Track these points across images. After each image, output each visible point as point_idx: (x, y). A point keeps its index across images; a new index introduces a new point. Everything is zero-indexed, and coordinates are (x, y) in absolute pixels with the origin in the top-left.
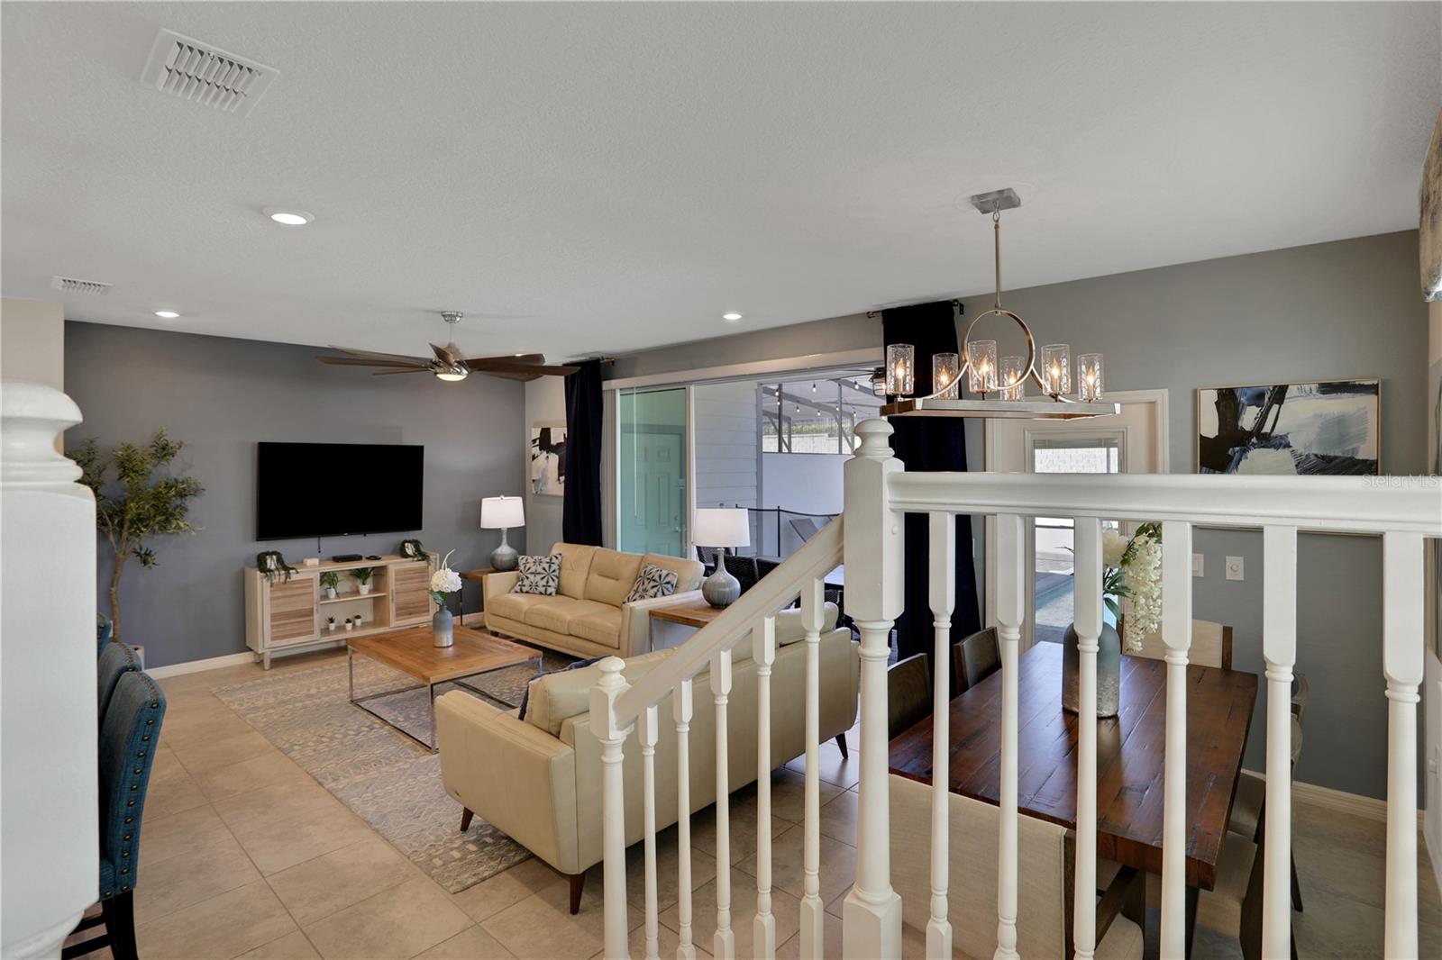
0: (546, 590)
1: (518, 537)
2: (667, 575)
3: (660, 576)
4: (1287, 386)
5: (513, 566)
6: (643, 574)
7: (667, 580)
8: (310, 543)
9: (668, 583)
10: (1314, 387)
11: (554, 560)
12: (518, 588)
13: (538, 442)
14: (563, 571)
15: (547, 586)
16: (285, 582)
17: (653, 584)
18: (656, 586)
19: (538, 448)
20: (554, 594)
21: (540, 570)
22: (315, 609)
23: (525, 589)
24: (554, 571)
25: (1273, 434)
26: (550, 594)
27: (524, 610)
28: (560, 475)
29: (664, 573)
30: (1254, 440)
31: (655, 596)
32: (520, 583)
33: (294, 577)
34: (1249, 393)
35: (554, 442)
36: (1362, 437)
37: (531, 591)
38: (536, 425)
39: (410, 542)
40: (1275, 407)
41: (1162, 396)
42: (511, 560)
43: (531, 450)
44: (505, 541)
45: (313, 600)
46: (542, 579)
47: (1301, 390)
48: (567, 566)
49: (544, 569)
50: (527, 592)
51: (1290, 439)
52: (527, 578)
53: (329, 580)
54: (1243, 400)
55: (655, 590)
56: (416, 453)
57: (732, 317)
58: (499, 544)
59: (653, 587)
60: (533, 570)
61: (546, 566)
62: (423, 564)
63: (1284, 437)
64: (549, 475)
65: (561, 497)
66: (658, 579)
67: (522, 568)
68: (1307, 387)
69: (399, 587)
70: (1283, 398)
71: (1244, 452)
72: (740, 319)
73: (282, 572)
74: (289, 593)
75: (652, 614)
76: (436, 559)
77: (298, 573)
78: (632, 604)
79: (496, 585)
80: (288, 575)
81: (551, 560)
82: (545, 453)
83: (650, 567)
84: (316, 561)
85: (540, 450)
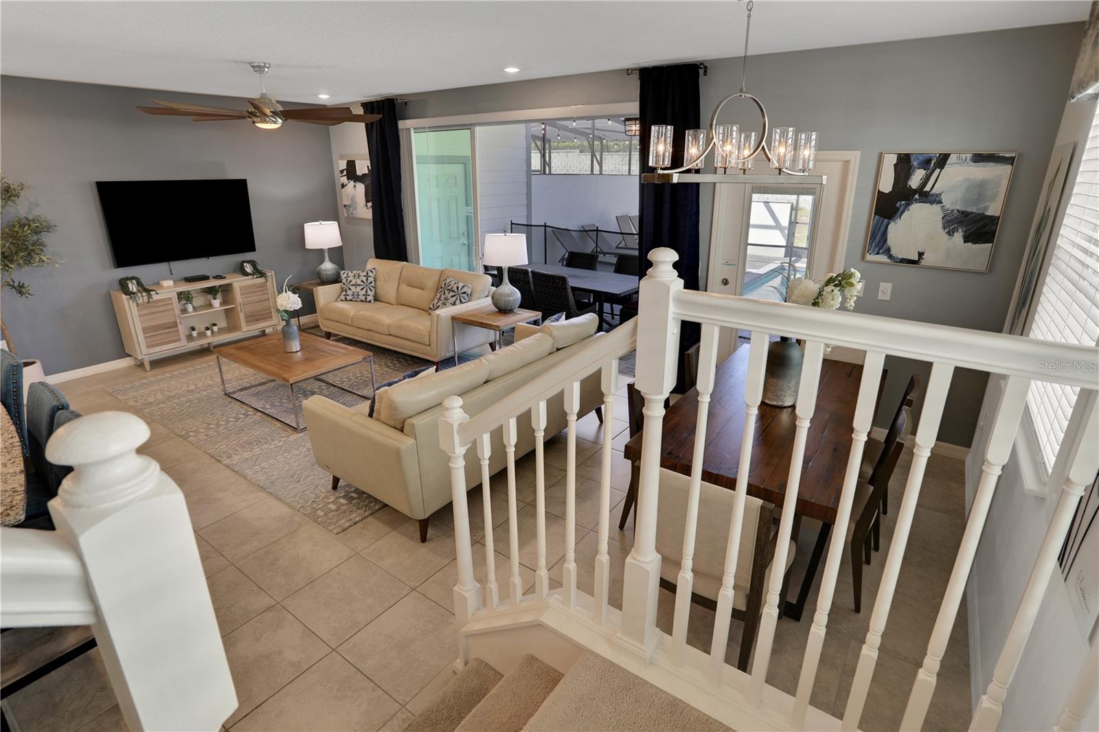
0: (366, 298)
1: (336, 254)
2: (463, 287)
3: (458, 288)
4: (949, 155)
5: (336, 280)
6: (443, 286)
7: (463, 291)
8: (162, 267)
9: (465, 293)
10: (969, 156)
11: (370, 274)
12: (343, 297)
13: (345, 173)
14: (378, 282)
15: (366, 295)
16: (149, 302)
17: (452, 294)
18: (455, 296)
19: (346, 177)
20: (372, 301)
21: (359, 282)
22: (178, 321)
23: (348, 298)
24: (371, 283)
25: (931, 193)
26: (370, 301)
27: (351, 316)
28: (367, 201)
29: (461, 285)
30: (917, 196)
31: (454, 304)
32: (344, 293)
33: (155, 297)
34: (921, 158)
35: (359, 173)
36: (993, 198)
37: (354, 299)
38: (342, 158)
39: (248, 262)
40: (938, 171)
41: (855, 157)
42: (334, 274)
43: (340, 180)
44: (327, 258)
45: (175, 315)
46: (362, 289)
47: (959, 158)
48: (380, 278)
49: (362, 281)
50: (350, 300)
51: (943, 197)
52: (350, 289)
53: (184, 297)
54: (915, 163)
55: (454, 298)
56: (241, 185)
57: (512, 70)
58: (322, 261)
59: (452, 296)
60: (353, 282)
61: (364, 279)
62: (262, 280)
63: (938, 195)
64: (358, 201)
65: (369, 220)
66: (456, 290)
67: (344, 281)
68: (963, 156)
69: (244, 300)
70: (945, 164)
71: (908, 205)
72: (518, 72)
73: (144, 294)
74: (155, 310)
75: (453, 318)
76: (272, 275)
77: (157, 294)
78: (437, 312)
79: (324, 295)
80: (150, 296)
81: (367, 274)
82: (352, 183)
83: (448, 281)
84: (171, 283)
85: (348, 180)
